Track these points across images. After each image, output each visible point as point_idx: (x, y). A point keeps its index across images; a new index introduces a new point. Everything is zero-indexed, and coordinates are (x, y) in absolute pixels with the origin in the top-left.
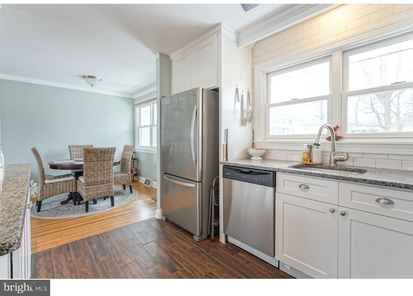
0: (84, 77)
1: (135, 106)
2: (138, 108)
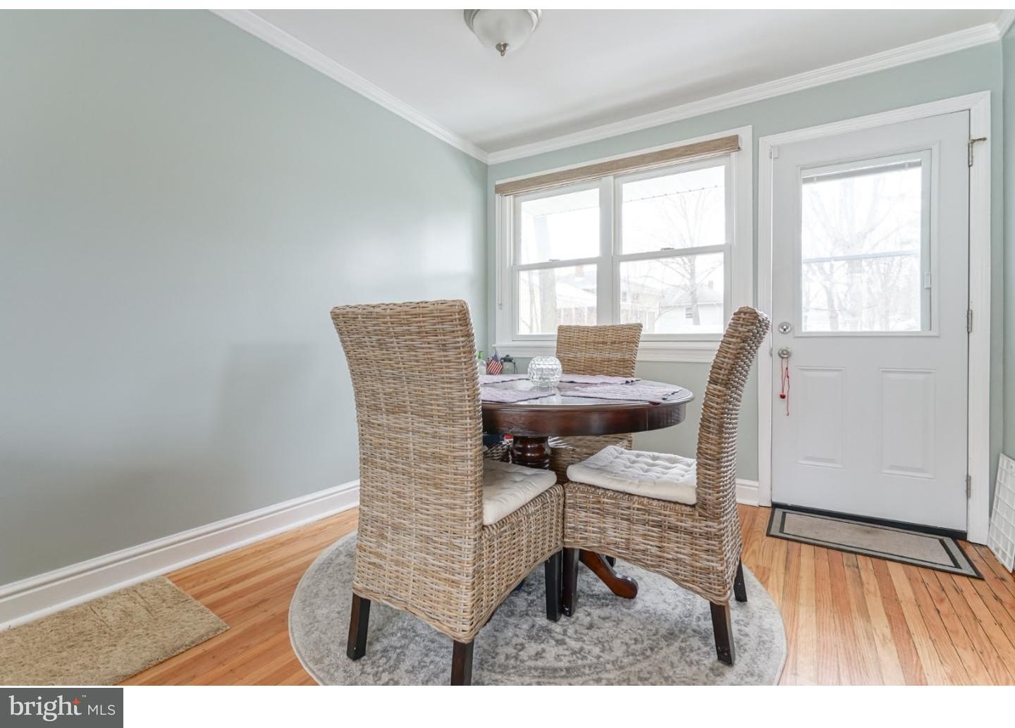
1: (501, 190)
2: (509, 200)
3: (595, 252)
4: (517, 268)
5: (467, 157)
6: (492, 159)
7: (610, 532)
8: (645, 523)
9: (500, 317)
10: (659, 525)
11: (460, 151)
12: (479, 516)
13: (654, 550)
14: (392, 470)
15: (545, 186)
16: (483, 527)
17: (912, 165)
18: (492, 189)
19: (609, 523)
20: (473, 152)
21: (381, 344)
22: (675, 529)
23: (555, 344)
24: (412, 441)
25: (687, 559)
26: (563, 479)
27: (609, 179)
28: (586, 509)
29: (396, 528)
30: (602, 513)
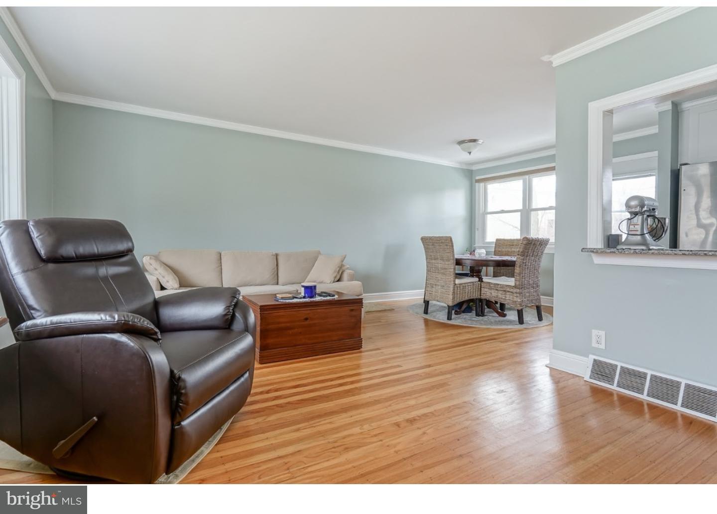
0: (461, 143)
1: (478, 181)
2: (482, 185)
3: (520, 207)
4: (486, 213)
5: (463, 170)
6: (474, 168)
7: (493, 294)
8: (501, 290)
9: (477, 234)
10: (504, 291)
11: (459, 168)
12: (455, 281)
13: (504, 298)
14: (435, 272)
15: (497, 181)
16: (455, 284)
17: (651, 175)
18: (474, 181)
19: (493, 291)
20: (465, 167)
21: (433, 245)
22: (509, 292)
23: (494, 245)
24: (440, 266)
25: (512, 299)
26: (481, 280)
27: (527, 177)
28: (487, 288)
29: (436, 285)
30: (490, 289)
